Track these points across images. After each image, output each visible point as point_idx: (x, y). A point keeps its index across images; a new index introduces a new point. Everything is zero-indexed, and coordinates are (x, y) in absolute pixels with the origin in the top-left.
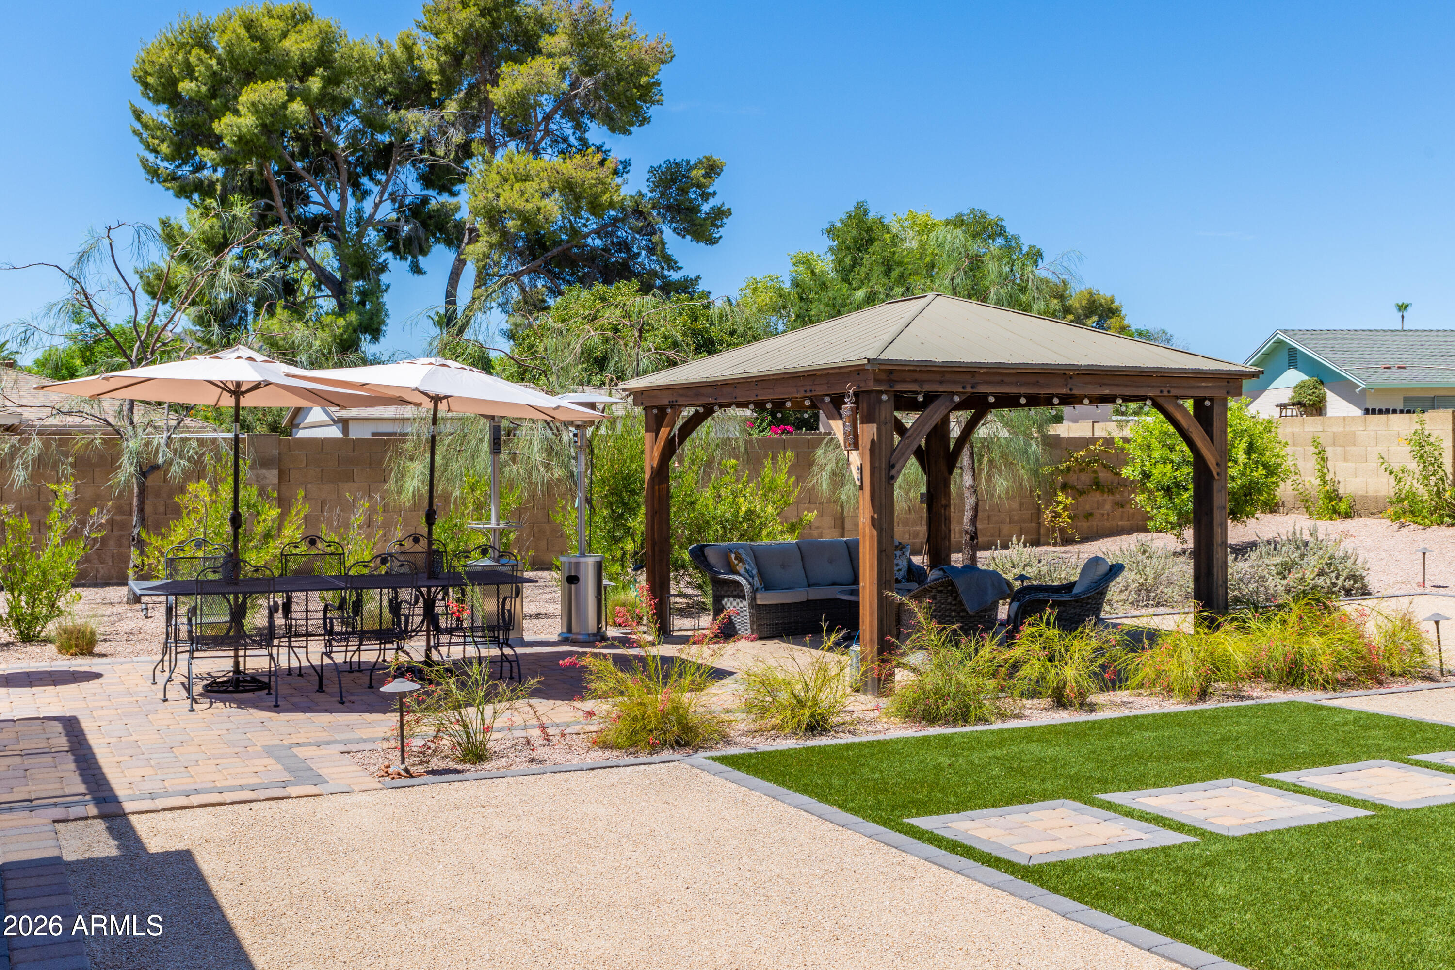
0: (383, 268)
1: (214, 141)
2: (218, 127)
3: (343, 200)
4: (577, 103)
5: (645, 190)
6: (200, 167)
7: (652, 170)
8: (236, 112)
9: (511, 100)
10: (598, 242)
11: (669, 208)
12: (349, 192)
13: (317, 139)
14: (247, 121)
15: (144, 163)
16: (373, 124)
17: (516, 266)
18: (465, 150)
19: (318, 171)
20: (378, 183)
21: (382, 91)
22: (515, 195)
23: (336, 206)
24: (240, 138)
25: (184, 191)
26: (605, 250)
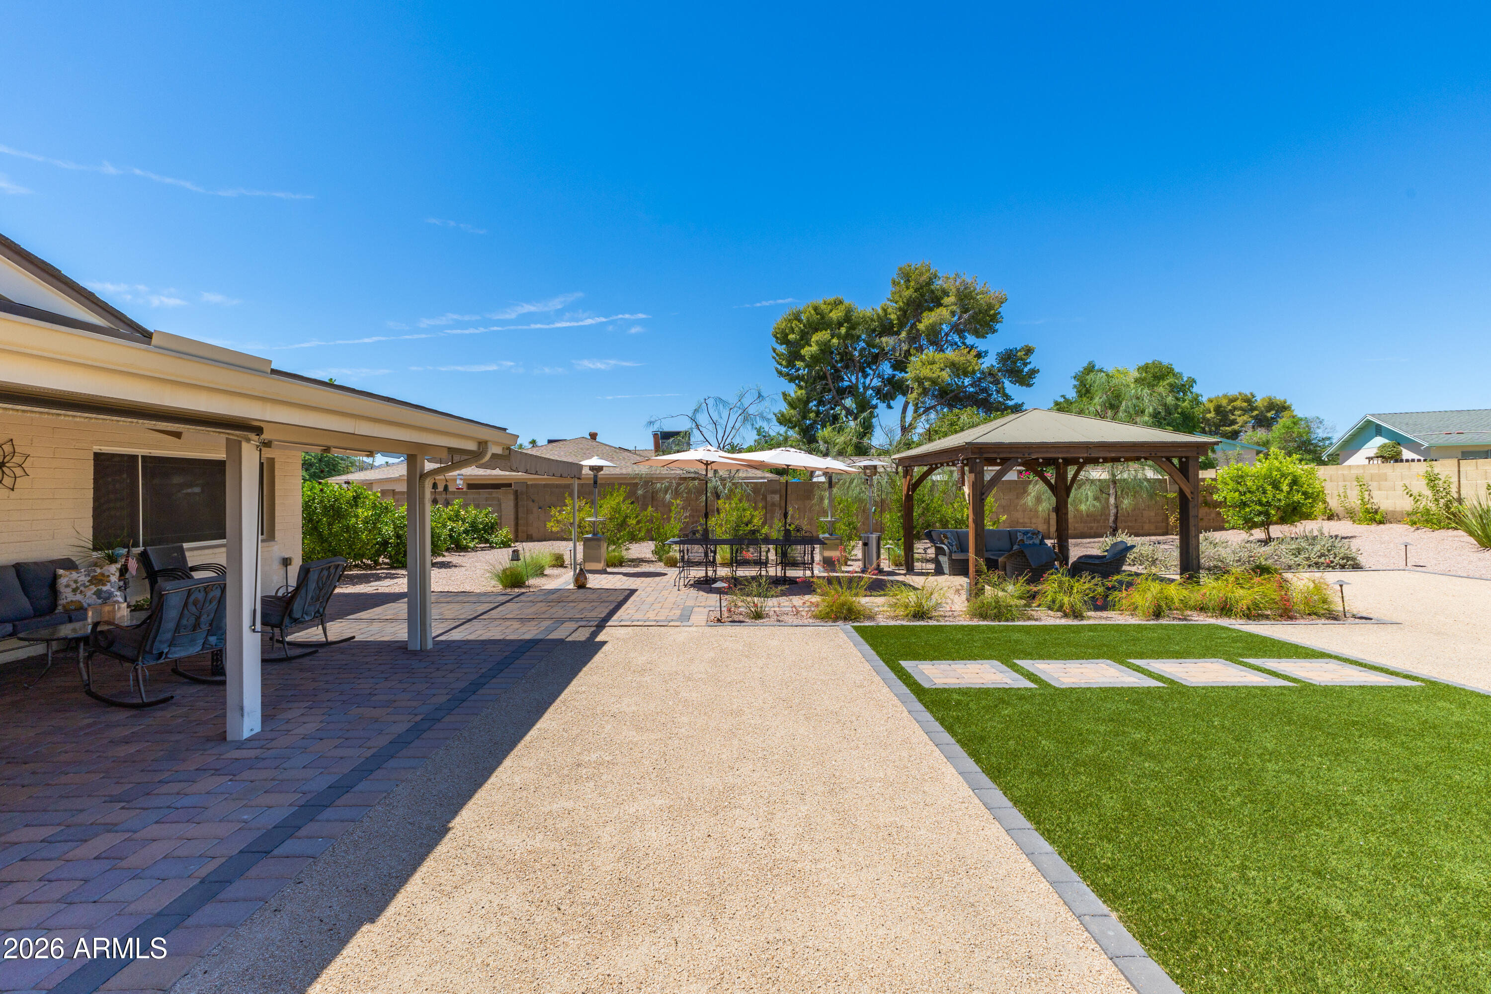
0: (875, 407)
1: (802, 359)
2: (803, 352)
3: (857, 379)
4: (962, 327)
5: (995, 364)
6: (799, 369)
7: (998, 354)
8: (811, 346)
9: (927, 328)
10: (972, 389)
11: (1007, 371)
12: (860, 374)
13: (846, 353)
14: (814, 348)
15: (777, 369)
16: (870, 344)
17: (933, 403)
18: (908, 353)
19: (847, 367)
20: (873, 370)
21: (874, 330)
22: (928, 371)
23: (854, 381)
24: (812, 356)
25: (792, 379)
26: (976, 393)
